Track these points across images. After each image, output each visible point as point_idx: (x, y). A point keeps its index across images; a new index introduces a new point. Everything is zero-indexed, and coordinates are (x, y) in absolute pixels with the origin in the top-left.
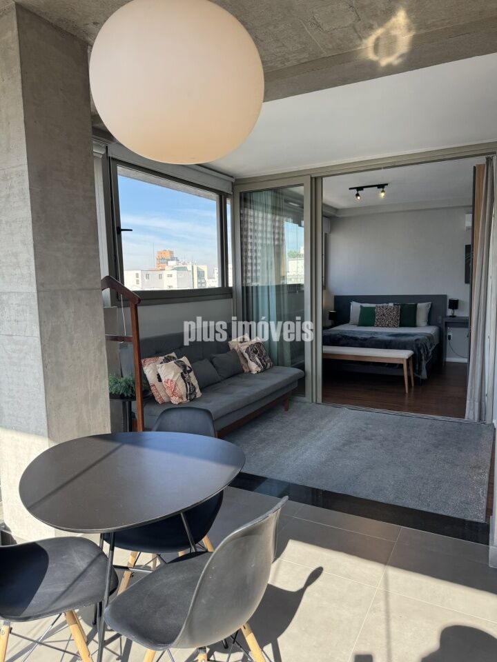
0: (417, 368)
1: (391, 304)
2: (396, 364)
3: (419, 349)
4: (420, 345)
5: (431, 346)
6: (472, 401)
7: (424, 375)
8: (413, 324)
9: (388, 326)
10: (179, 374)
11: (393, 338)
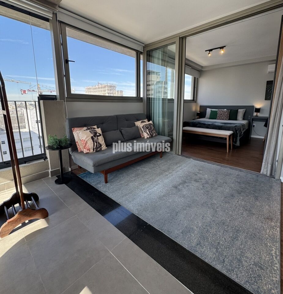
0: (235, 140)
1: (226, 110)
2: (224, 138)
3: (236, 131)
4: (237, 129)
5: (243, 130)
6: (267, 163)
7: (238, 144)
8: (236, 119)
9: (223, 119)
10: (90, 137)
11: (223, 125)
